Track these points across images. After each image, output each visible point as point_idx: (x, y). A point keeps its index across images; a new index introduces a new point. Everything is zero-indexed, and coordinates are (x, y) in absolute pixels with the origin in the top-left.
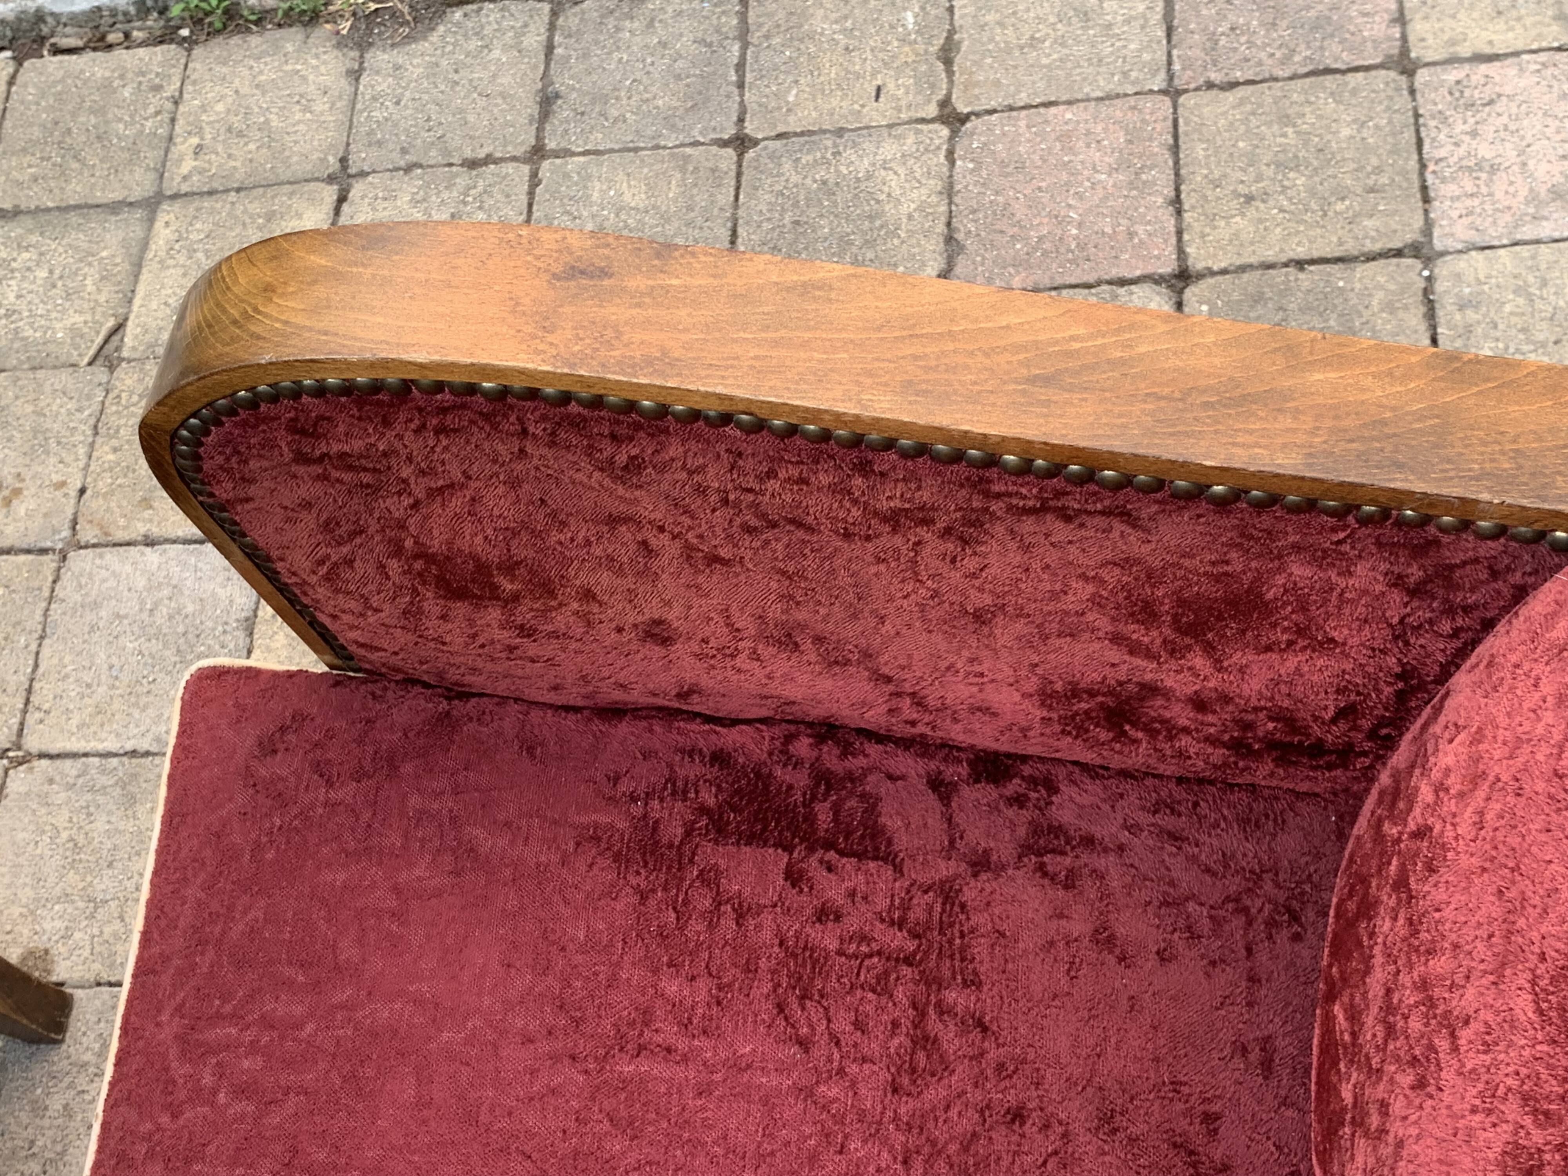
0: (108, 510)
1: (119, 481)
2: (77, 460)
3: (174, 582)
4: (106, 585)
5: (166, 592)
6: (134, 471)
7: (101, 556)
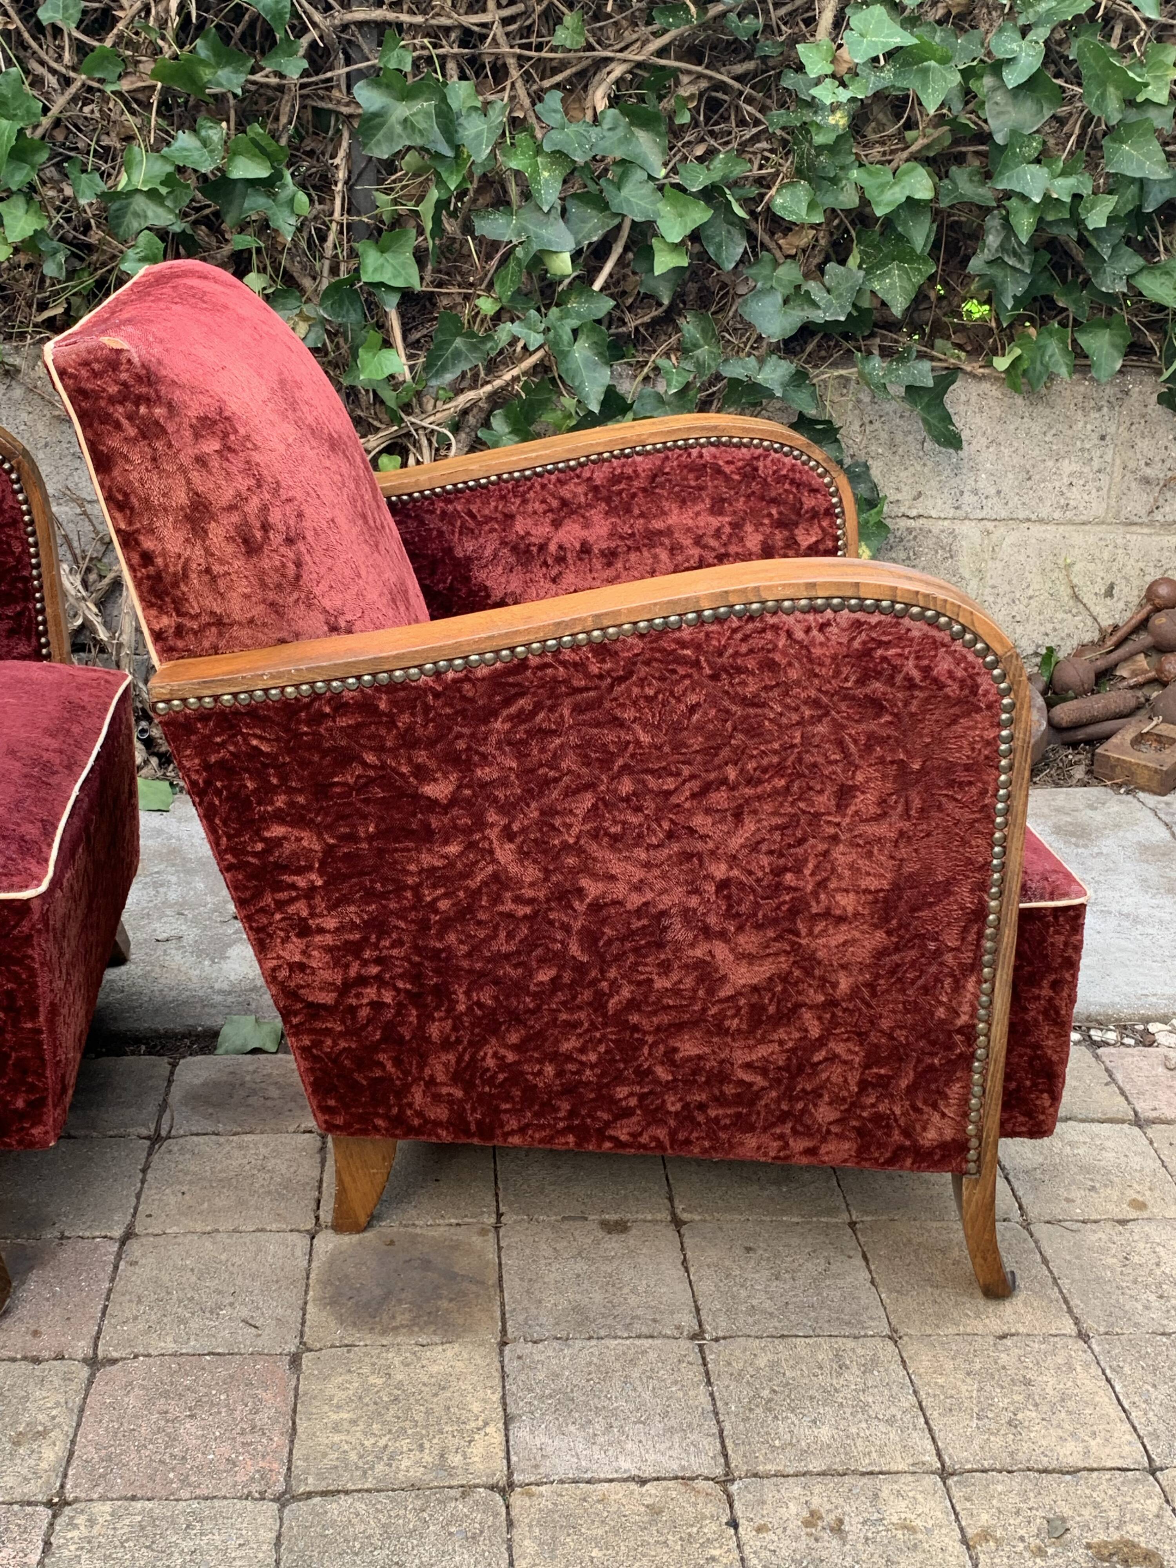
0: (695, 1505)
1: (695, 1530)
2: (755, 1553)
3: (596, 1448)
4: (668, 1444)
5: (601, 1439)
6: (681, 1539)
7: (683, 1468)
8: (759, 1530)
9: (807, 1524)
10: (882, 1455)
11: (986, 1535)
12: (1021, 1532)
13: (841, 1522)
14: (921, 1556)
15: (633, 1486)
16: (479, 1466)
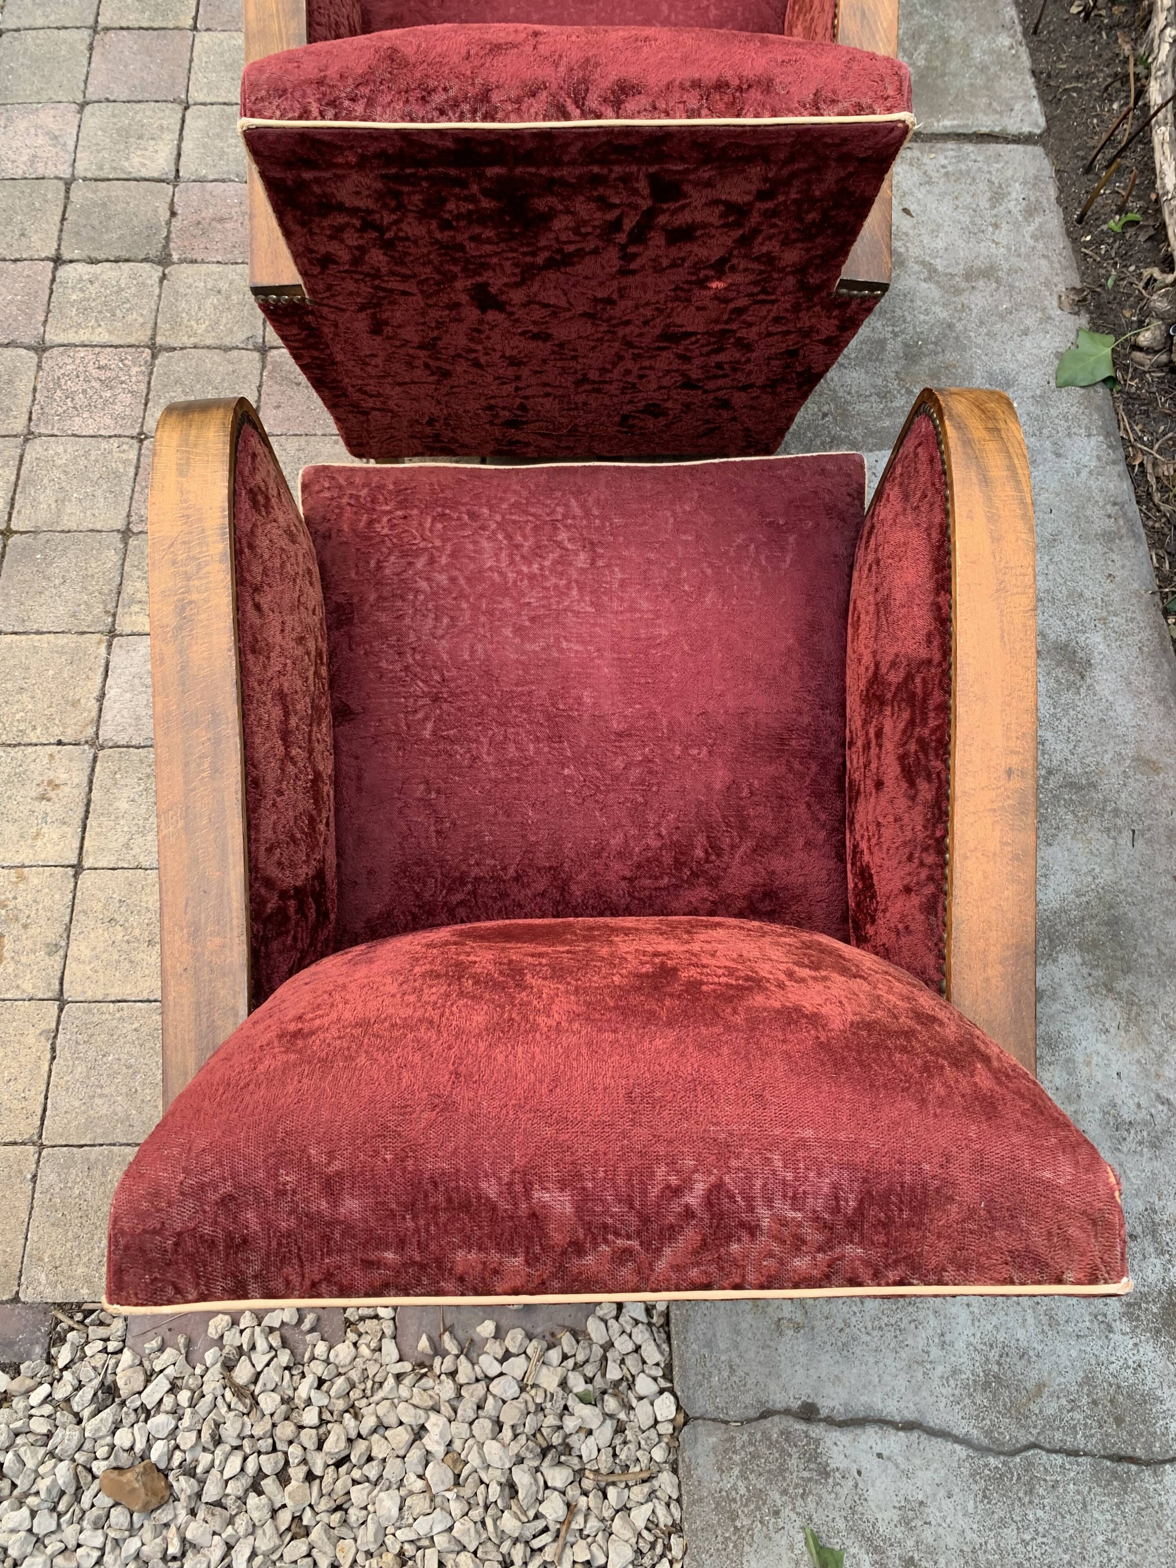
2: (35, 751)
4: (126, 715)
5: (136, 681)
7: (106, 723)
8: (51, 756)
9: (50, 782)
10: (97, 834)
11: (22, 878)
12: (20, 899)
13: (49, 800)
14: (15, 839)
15: (96, 694)
16: (127, 619)
